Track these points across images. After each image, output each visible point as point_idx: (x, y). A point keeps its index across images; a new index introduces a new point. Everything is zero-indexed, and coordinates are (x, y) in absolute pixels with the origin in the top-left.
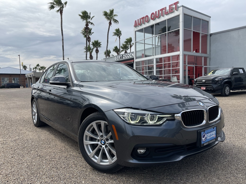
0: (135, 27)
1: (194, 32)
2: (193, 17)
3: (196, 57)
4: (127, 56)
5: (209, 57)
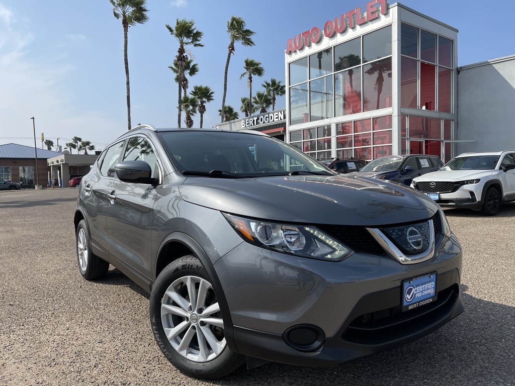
0: (289, 54)
1: (422, 64)
2: (420, 30)
3: (427, 121)
4: (267, 119)
5: (456, 121)
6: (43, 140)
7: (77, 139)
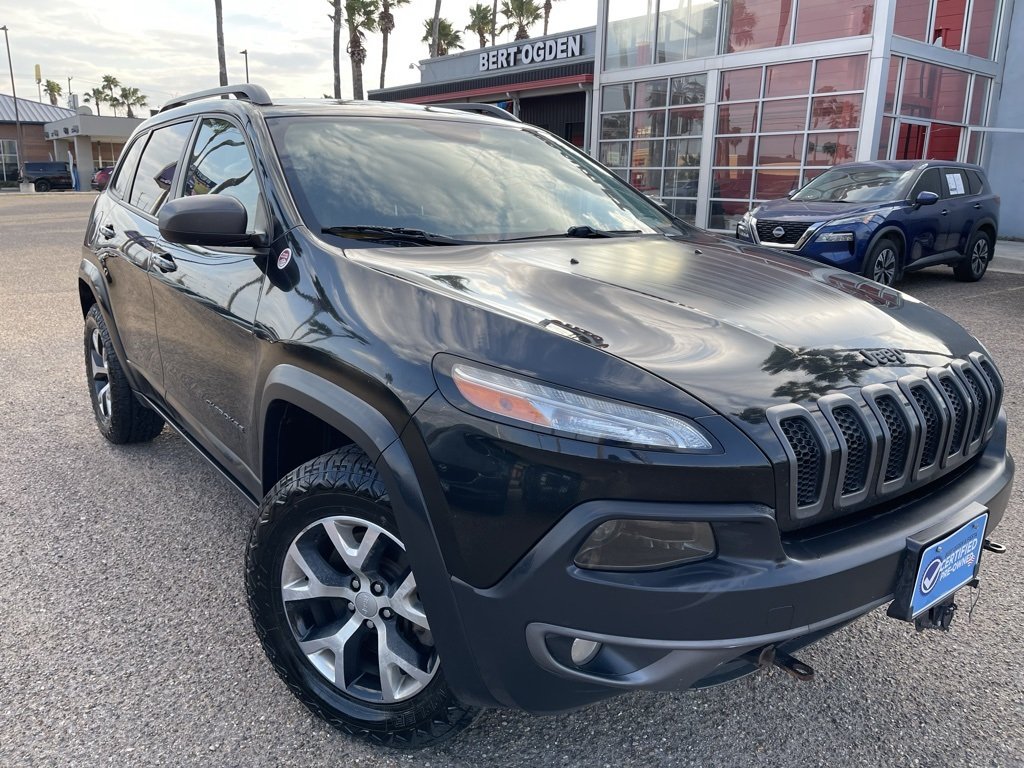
4: (541, 52)
5: (998, 79)
6: (40, 81)
7: (110, 82)
